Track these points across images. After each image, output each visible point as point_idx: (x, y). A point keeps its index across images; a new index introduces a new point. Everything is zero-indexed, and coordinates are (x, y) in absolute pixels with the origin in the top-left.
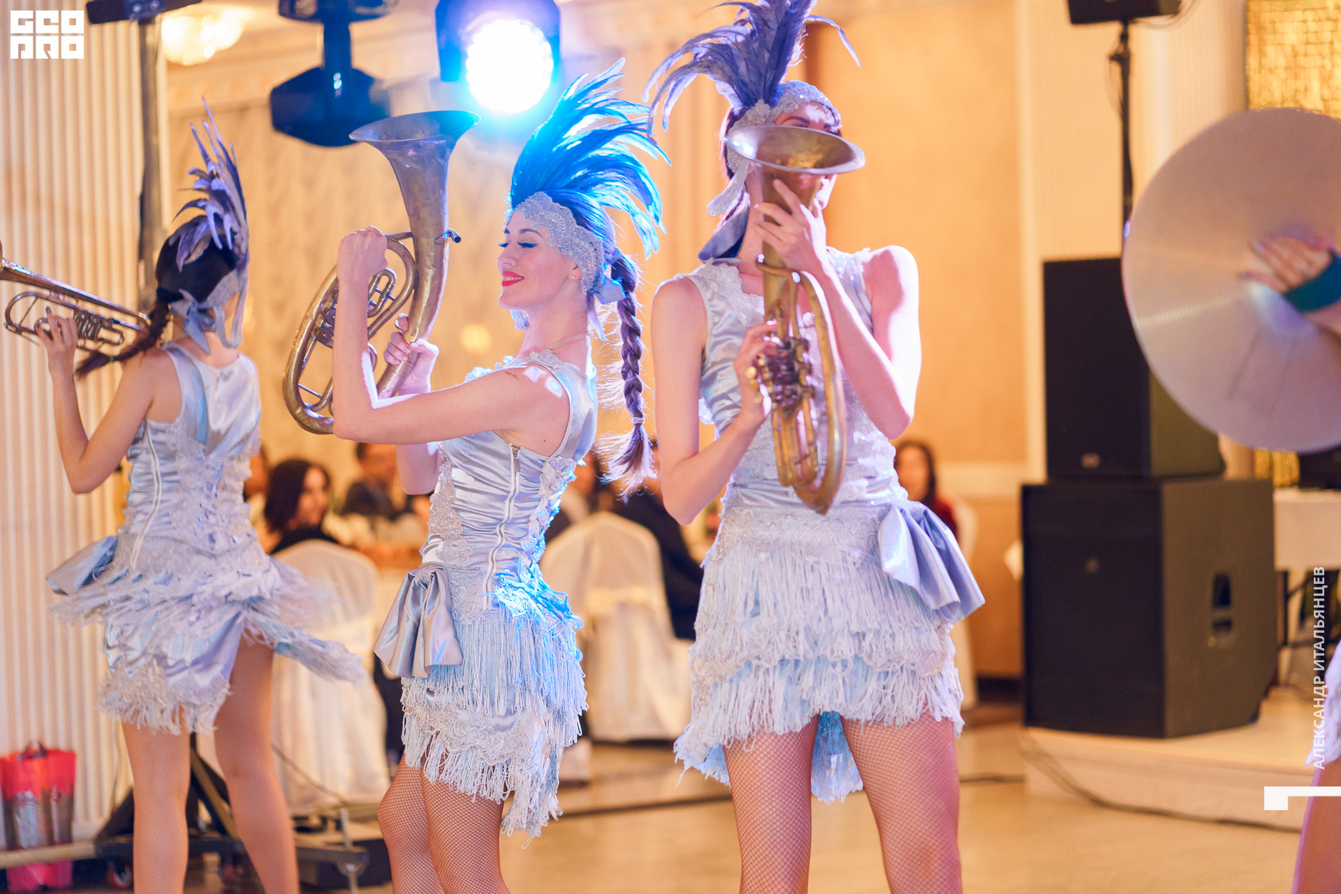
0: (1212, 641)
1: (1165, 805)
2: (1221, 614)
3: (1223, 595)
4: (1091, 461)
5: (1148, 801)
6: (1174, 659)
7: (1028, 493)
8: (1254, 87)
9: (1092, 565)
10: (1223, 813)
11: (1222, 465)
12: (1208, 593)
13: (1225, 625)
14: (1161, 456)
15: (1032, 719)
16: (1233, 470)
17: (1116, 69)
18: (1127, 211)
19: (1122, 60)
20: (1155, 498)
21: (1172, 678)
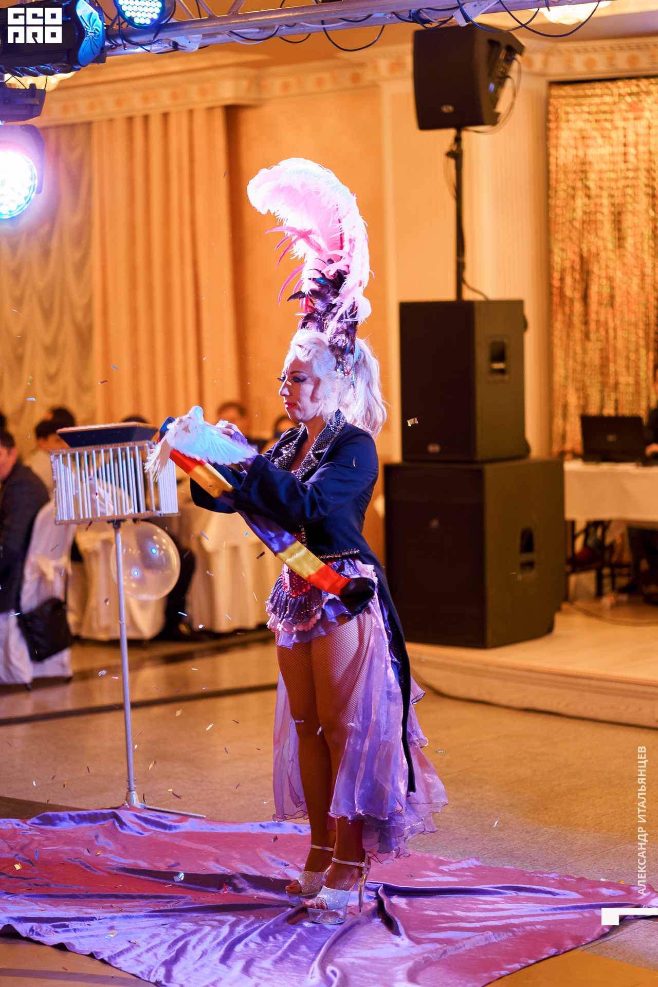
0: (520, 577)
1: (486, 697)
2: (526, 557)
3: (527, 544)
4: (434, 448)
5: (474, 694)
6: (492, 591)
7: (390, 470)
9: (435, 523)
10: (527, 704)
11: (528, 449)
12: (518, 542)
13: (530, 565)
14: (484, 444)
16: (536, 453)
17: (452, 162)
18: (460, 267)
19: (456, 155)
20: (479, 475)
21: (491, 604)
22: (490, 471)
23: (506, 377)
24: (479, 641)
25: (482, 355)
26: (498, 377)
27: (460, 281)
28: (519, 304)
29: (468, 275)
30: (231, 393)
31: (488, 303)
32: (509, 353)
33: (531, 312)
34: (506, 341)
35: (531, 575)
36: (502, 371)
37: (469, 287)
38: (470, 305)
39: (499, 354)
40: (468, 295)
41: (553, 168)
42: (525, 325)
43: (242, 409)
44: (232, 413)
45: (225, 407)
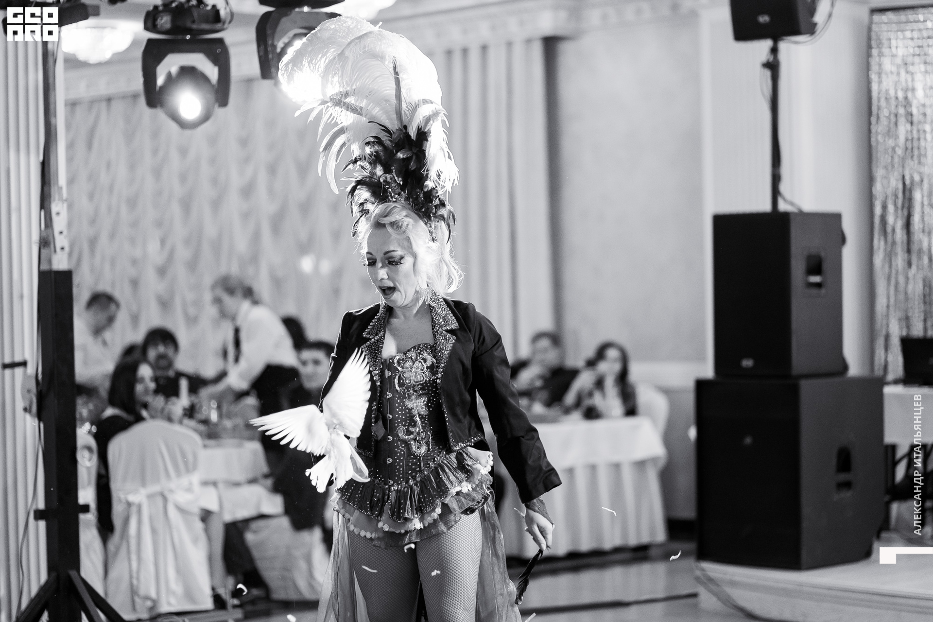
0: (836, 497)
2: (843, 477)
3: (844, 464)
4: (747, 363)
5: (787, 617)
6: (808, 510)
7: (701, 385)
8: (875, 87)
9: (748, 440)
11: (845, 367)
12: (834, 461)
13: (847, 485)
14: (800, 360)
15: (704, 554)
16: (854, 370)
17: (768, 73)
18: (776, 179)
19: (773, 67)
20: (795, 391)
21: (805, 524)
22: (806, 386)
23: (823, 291)
24: (793, 563)
25: (798, 267)
26: (814, 291)
27: (776, 193)
28: (836, 218)
29: (783, 187)
31: (801, 214)
32: (826, 266)
33: (850, 226)
34: (823, 254)
35: (847, 495)
36: (818, 285)
37: (785, 200)
38: (786, 216)
39: (815, 266)
40: (783, 207)
42: (843, 240)
43: (555, 339)
44: (545, 343)
45: (538, 337)
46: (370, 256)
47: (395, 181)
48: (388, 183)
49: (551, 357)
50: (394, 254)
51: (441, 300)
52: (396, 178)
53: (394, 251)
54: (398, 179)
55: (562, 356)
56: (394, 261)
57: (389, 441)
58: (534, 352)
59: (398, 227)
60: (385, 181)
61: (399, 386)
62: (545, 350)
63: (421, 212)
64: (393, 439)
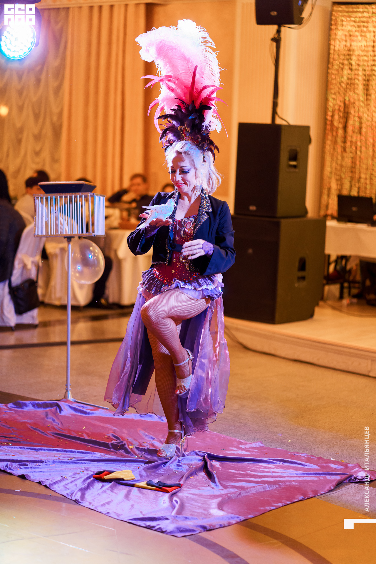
0: (297, 285)
2: (301, 274)
3: (302, 266)
4: (253, 208)
6: (280, 291)
9: (250, 251)
11: (306, 212)
12: (297, 265)
13: (303, 278)
14: (282, 208)
16: (311, 214)
17: (274, 44)
18: (275, 105)
19: (277, 40)
20: (277, 225)
21: (279, 299)
22: (284, 223)
23: (297, 170)
24: (271, 319)
25: (284, 156)
26: (292, 170)
27: (274, 113)
28: (307, 128)
29: (279, 110)
30: (139, 169)
31: (289, 126)
32: (299, 156)
33: (313, 133)
34: (298, 149)
35: (303, 284)
36: (295, 166)
37: (279, 117)
38: (279, 127)
39: (294, 156)
40: (278, 121)
41: (332, 51)
42: (310, 141)
43: (144, 178)
44: (138, 180)
45: (135, 177)
46: (172, 168)
47: (186, 130)
48: (182, 131)
49: (142, 189)
50: (185, 168)
51: (207, 195)
52: (186, 128)
53: (185, 166)
54: (188, 128)
55: (147, 189)
56: (185, 171)
57: (174, 261)
58: (132, 185)
59: (188, 154)
60: (181, 129)
61: (183, 235)
62: (139, 185)
63: (199, 147)
64: (177, 261)
